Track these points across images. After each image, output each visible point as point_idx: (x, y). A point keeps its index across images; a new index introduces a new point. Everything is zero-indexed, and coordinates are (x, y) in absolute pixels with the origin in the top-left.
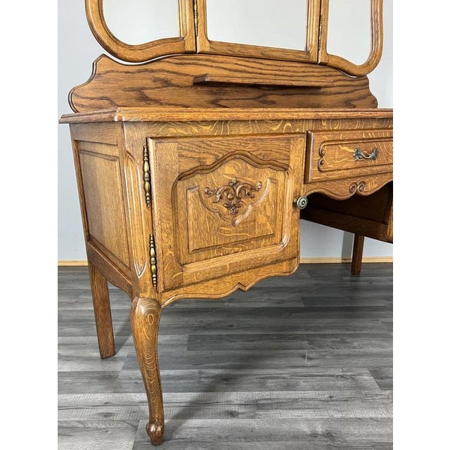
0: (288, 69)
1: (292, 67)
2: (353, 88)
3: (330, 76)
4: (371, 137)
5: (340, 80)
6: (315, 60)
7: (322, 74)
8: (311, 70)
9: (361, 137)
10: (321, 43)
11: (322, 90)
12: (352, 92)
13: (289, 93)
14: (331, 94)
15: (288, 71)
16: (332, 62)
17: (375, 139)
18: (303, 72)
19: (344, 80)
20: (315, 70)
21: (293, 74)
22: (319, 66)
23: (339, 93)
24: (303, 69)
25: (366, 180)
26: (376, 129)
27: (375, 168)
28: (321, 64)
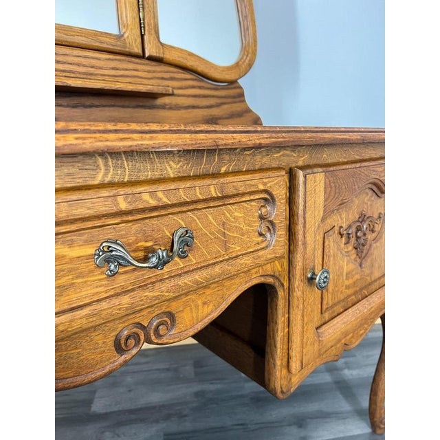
0: (76, 60)
1: (86, 57)
2: (219, 101)
3: (172, 79)
4: (153, 203)
5: (193, 87)
6: (138, 50)
7: (154, 75)
8: (131, 66)
9: (115, 209)
10: (145, 26)
11: (160, 101)
12: (218, 105)
13: (88, 103)
14: (177, 107)
15: (78, 65)
16: (169, 56)
17: (173, 206)
18: (114, 69)
19: (200, 88)
20: (139, 67)
21: (92, 70)
22: (147, 62)
23: (194, 107)
24: (113, 64)
26: (174, 180)
27: (186, 280)
28: (151, 59)
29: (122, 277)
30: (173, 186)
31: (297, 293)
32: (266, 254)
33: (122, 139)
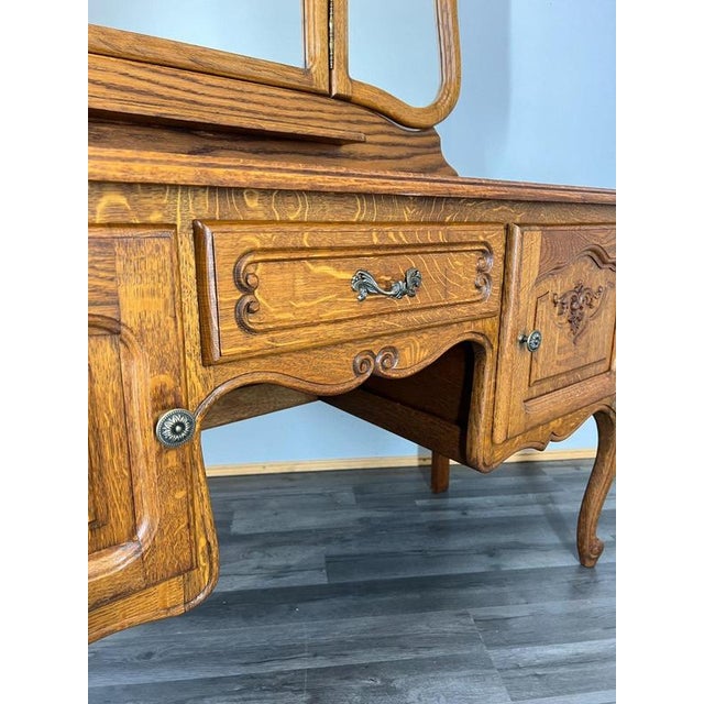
0: (262, 99)
1: (271, 96)
2: (410, 151)
3: (359, 122)
4: (396, 241)
5: (382, 133)
6: (324, 88)
7: (341, 117)
8: (317, 106)
9: (370, 243)
10: (334, 57)
11: (344, 149)
12: (408, 156)
13: (269, 149)
14: (364, 157)
15: (263, 104)
16: (359, 95)
17: (409, 246)
18: (298, 109)
19: (390, 134)
20: (325, 108)
21: (276, 111)
22: (333, 101)
23: (381, 158)
24: (300, 104)
25: (398, 343)
26: (410, 223)
27: (414, 317)
28: (338, 98)
29: (367, 304)
30: (410, 228)
31: (506, 356)
32: (481, 308)
33: (384, 184)
